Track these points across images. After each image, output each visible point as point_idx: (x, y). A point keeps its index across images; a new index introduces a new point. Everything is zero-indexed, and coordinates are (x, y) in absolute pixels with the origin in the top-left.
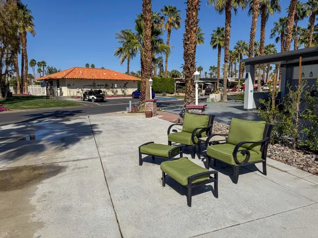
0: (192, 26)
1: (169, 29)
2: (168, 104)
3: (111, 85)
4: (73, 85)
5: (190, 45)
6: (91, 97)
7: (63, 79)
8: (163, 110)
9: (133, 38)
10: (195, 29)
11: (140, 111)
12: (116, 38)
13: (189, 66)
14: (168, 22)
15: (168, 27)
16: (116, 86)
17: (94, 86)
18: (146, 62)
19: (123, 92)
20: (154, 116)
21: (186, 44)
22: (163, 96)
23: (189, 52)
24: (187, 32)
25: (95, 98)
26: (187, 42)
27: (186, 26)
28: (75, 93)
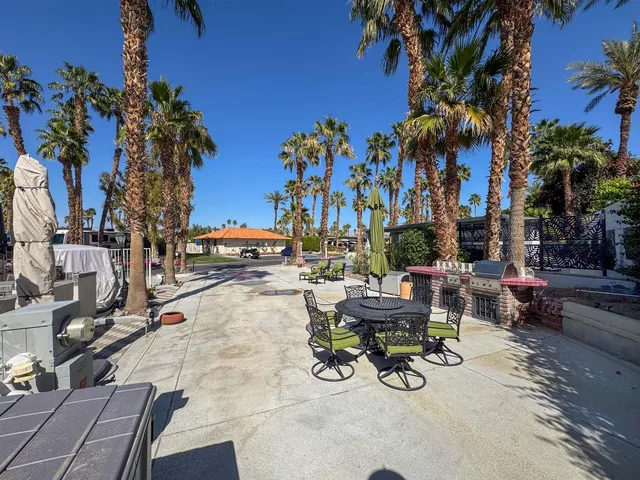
0: (325, 216)
1: (314, 195)
2: (313, 260)
3: (261, 244)
4: (229, 244)
5: (325, 226)
6: (248, 255)
7: (222, 239)
8: (309, 264)
9: (289, 214)
10: (327, 217)
11: (293, 264)
13: (324, 237)
14: (314, 189)
16: (266, 244)
18: (298, 230)
19: (272, 249)
21: (322, 225)
22: (309, 253)
23: (324, 230)
24: (322, 218)
25: (252, 255)
27: (322, 216)
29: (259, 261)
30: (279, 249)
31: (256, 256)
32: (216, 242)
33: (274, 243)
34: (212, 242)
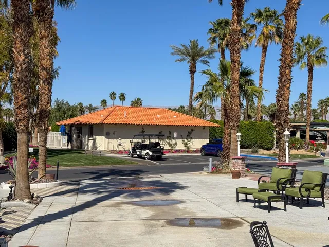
0: (284, 84)
1: (263, 45)
2: (260, 165)
3: (167, 134)
4: (114, 134)
5: (284, 101)
6: (144, 152)
7: (101, 125)
8: (253, 172)
9: (216, 81)
10: (288, 86)
11: (223, 171)
12: (172, 54)
13: (282, 122)
14: (263, 33)
15: (262, 42)
16: (175, 135)
17: (143, 135)
18: (232, 110)
19: (186, 144)
20: (242, 176)
21: (279, 101)
22: (253, 152)
23: (282, 109)
24: (280, 88)
25: (151, 153)
26: (280, 99)
27: (279, 83)
28: (116, 146)
29: (163, 164)
30: (197, 144)
31: (158, 154)
32: (92, 130)
33: (189, 132)
34: (86, 130)
